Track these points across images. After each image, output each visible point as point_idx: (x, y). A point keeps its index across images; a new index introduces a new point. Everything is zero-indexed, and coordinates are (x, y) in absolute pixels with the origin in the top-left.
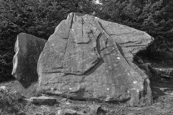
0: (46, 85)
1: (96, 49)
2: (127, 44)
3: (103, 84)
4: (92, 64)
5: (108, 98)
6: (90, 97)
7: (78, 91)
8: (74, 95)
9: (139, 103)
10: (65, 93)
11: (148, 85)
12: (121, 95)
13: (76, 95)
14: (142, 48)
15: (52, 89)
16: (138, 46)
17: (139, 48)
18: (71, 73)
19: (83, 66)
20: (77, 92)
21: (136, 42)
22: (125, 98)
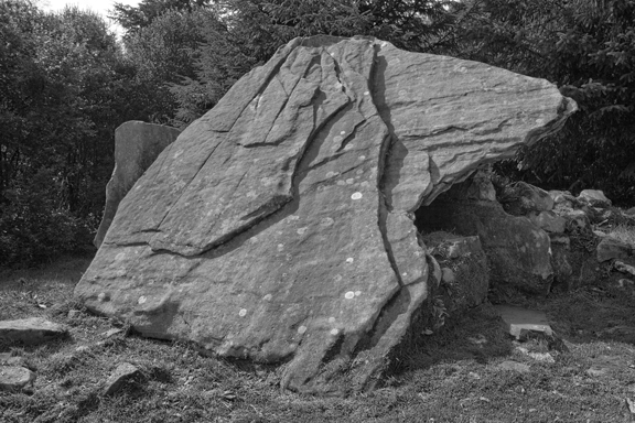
0: (93, 283)
1: (294, 162)
2: (436, 138)
3: (240, 292)
4: (242, 219)
5: (227, 343)
6: (184, 334)
7: (158, 309)
8: (143, 320)
9: (308, 380)
10: (122, 313)
11: (404, 311)
12: (267, 341)
13: (149, 323)
14: (495, 150)
15: (102, 295)
16: (481, 143)
17: (480, 150)
18: (168, 248)
19: (213, 226)
20: (153, 314)
21: (476, 126)
22: (277, 352)
